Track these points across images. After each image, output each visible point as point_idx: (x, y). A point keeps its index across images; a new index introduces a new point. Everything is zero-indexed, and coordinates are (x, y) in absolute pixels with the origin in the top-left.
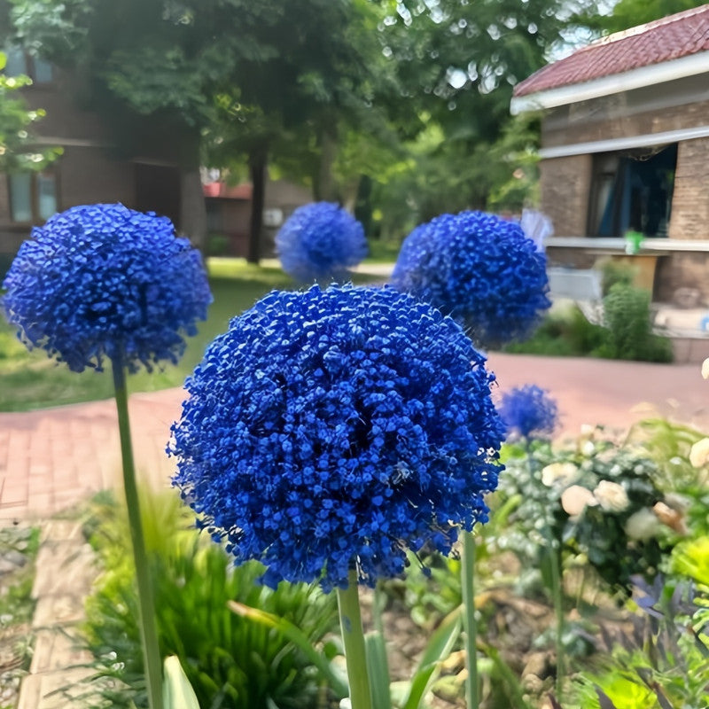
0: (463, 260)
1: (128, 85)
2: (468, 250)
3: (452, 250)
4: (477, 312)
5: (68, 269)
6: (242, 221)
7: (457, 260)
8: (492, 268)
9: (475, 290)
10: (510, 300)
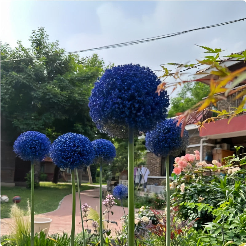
0: (99, 145)
1: (19, 123)
2: (100, 144)
3: (97, 144)
4: (102, 155)
5: (28, 139)
6: (52, 171)
7: (98, 145)
8: (104, 147)
9: (101, 150)
10: (107, 152)
